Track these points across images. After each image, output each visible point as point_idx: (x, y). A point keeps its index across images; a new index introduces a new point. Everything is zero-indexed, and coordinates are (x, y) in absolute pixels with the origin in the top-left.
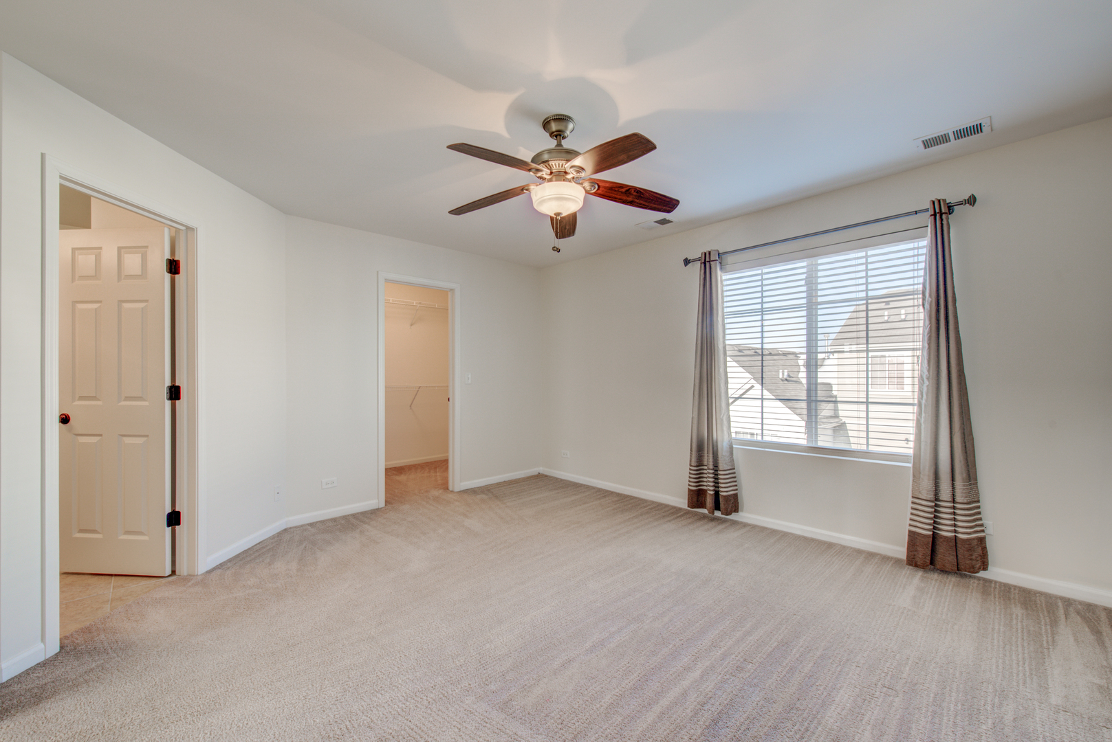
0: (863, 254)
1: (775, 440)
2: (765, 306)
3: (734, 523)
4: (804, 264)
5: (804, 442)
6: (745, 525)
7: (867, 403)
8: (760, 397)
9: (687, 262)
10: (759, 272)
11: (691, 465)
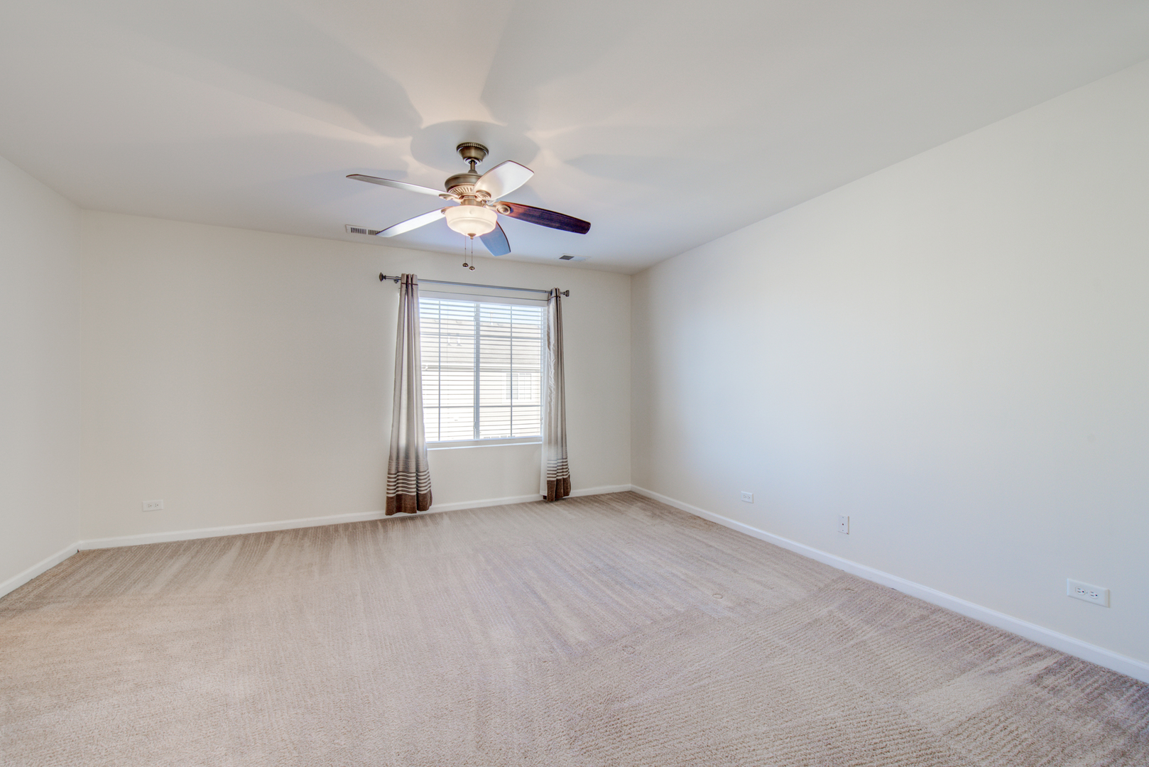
0: (509, 308)
1: (450, 439)
2: (442, 331)
3: (432, 516)
4: (473, 305)
5: (472, 438)
6: (441, 514)
7: (511, 406)
8: (438, 406)
9: (382, 277)
10: (437, 302)
11: (389, 474)
